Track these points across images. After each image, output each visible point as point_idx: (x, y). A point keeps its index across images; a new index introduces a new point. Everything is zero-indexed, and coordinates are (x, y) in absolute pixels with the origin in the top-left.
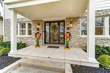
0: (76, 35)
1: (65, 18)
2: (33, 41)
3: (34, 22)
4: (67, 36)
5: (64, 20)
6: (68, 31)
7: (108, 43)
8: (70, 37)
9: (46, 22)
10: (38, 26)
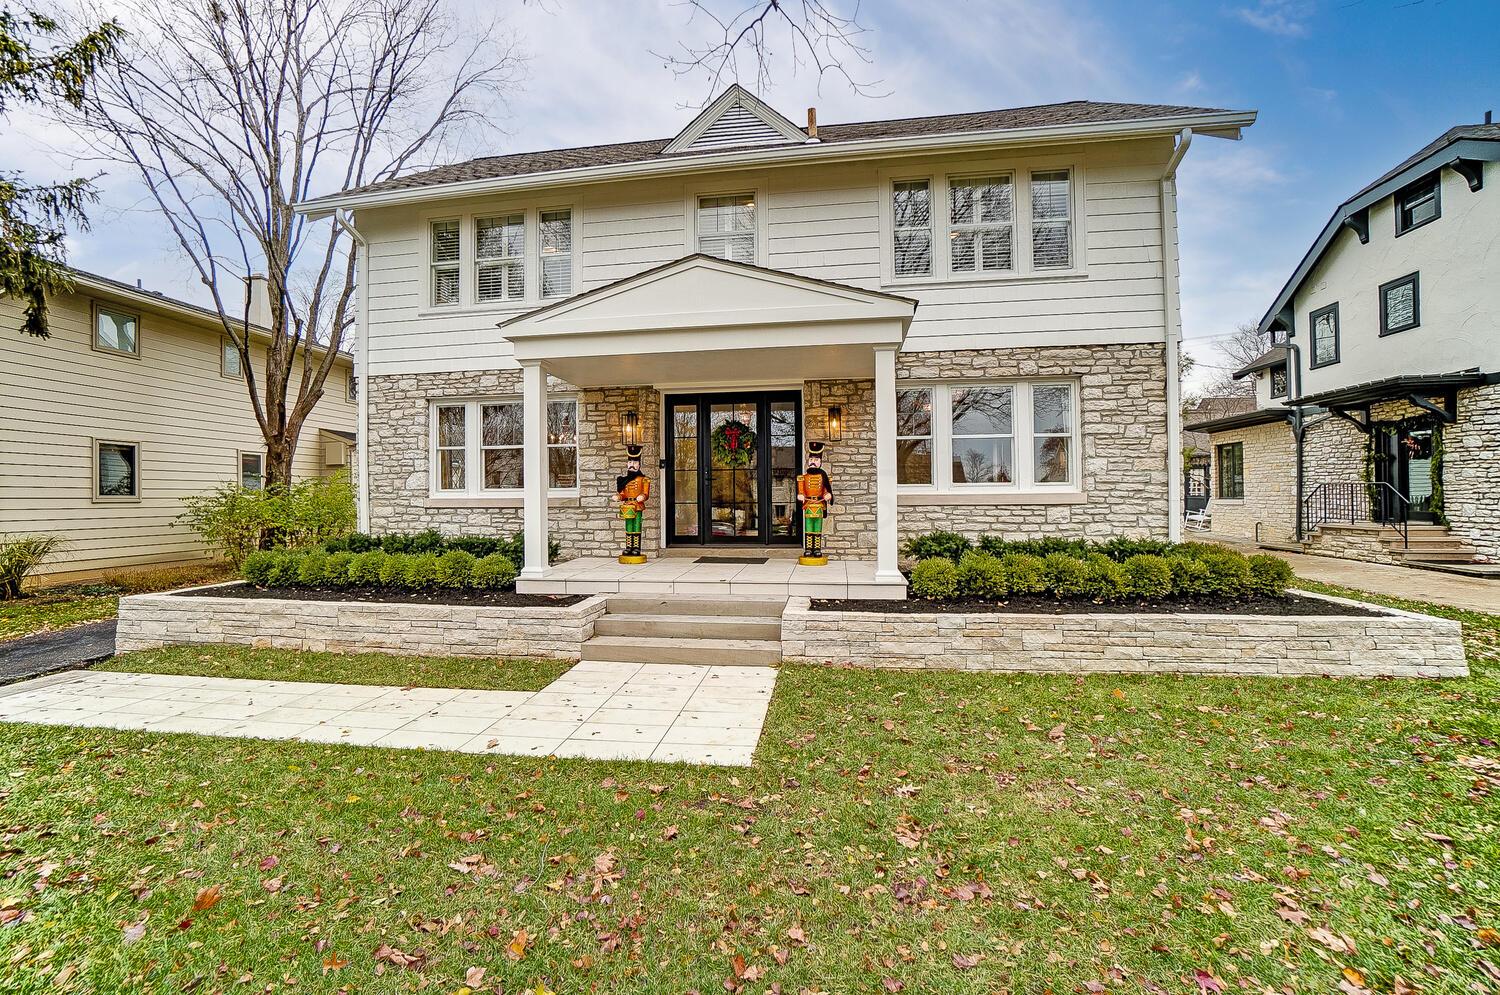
0: (864, 485)
1: (801, 381)
2: (589, 525)
3: (599, 397)
4: (811, 488)
5: (798, 393)
6: (817, 462)
7: (1025, 527)
8: (828, 497)
9: (673, 401)
10: (628, 429)
